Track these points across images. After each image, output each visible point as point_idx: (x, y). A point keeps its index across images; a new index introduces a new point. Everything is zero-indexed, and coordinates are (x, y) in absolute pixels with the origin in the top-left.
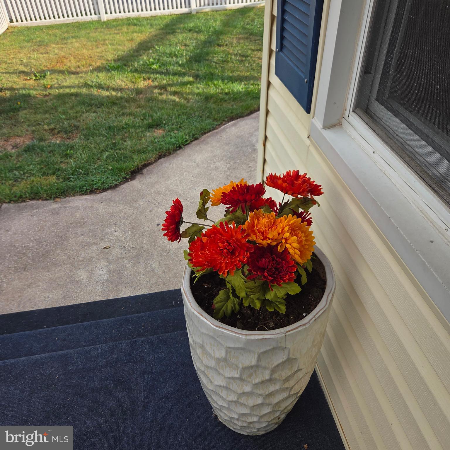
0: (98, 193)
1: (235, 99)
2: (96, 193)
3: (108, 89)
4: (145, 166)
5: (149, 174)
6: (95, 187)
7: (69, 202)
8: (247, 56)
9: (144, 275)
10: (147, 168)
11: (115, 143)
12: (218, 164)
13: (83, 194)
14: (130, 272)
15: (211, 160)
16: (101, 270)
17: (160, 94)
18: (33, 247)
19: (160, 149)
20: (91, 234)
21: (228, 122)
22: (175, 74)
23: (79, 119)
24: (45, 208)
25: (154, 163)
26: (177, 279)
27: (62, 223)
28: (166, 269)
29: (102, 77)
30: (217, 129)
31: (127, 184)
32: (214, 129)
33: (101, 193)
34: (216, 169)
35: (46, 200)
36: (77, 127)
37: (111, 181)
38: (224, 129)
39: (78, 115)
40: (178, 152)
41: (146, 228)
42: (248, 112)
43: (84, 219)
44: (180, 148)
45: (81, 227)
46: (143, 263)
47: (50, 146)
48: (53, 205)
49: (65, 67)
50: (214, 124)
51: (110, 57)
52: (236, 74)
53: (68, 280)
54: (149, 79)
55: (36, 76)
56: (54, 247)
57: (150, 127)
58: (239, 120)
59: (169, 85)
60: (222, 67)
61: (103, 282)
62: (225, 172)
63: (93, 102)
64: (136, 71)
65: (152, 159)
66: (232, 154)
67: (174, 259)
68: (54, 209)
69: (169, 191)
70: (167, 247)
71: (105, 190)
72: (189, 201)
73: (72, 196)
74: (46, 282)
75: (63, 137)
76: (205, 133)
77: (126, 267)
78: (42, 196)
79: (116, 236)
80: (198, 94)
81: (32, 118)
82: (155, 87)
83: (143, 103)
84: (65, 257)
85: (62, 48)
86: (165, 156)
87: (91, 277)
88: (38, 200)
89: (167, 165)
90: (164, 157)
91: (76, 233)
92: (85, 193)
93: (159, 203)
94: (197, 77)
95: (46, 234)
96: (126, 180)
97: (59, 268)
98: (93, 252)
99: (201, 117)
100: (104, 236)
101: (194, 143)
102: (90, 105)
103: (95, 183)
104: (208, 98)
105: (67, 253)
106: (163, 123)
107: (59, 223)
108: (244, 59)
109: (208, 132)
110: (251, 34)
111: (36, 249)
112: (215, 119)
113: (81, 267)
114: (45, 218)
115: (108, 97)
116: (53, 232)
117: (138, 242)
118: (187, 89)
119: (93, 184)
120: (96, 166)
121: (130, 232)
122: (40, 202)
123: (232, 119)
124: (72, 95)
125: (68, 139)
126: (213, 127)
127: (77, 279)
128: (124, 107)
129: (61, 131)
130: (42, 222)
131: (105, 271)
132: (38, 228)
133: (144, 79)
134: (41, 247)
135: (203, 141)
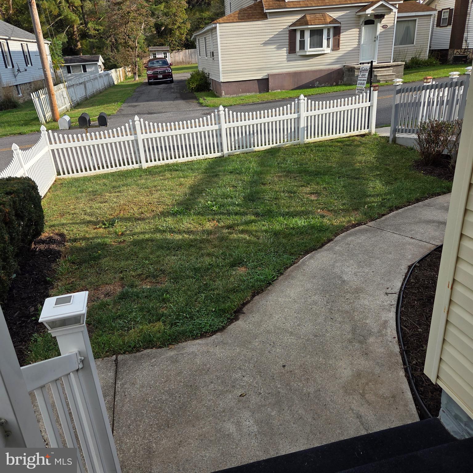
0: (208, 337)
1: (302, 233)
2: (205, 337)
3: (179, 232)
4: (244, 305)
5: (251, 313)
6: (204, 330)
7: (183, 348)
8: (295, 193)
9: (294, 423)
10: (246, 307)
11: (207, 284)
12: (315, 298)
13: (194, 339)
14: (279, 421)
15: (306, 294)
16: (247, 420)
17: (230, 233)
18: (166, 400)
19: (252, 286)
20: (219, 381)
21: (305, 255)
22: (236, 214)
23: (162, 262)
24: (163, 357)
25: (250, 301)
26: (330, 425)
27: (186, 372)
28: (314, 415)
29: (170, 221)
30: (297, 263)
31: (233, 325)
32: (294, 263)
33: (211, 336)
34: (315, 303)
35: (160, 347)
36: (163, 271)
37: (217, 322)
38: (303, 262)
39: (161, 259)
40: (269, 288)
41: (272, 370)
42: (319, 244)
43: (206, 365)
44: (270, 284)
45: (206, 373)
46: (288, 410)
47: (143, 292)
48: (169, 353)
49: (130, 214)
50: (293, 258)
51: (169, 202)
52: (292, 209)
53: (218, 435)
54: (213, 220)
55: (104, 224)
56: (188, 398)
57: (233, 265)
58: (313, 252)
59: (234, 224)
60: (276, 204)
61: (256, 435)
62: (326, 306)
63: (170, 246)
64: (199, 214)
65: (248, 297)
66: (324, 287)
67: (317, 403)
68: (172, 357)
69: (279, 329)
70: (305, 391)
71: (214, 333)
72: (303, 339)
73: (184, 342)
74: (197, 439)
75: (152, 282)
76: (287, 268)
77: (272, 416)
78: (155, 344)
79: (247, 382)
80: (266, 231)
81: (116, 265)
82: (223, 227)
83: (216, 243)
84: (205, 409)
85: (118, 196)
86: (258, 293)
87: (240, 430)
88: (152, 348)
89: (264, 302)
90: (258, 295)
91: (205, 381)
92: (195, 338)
93: (274, 343)
94: (257, 215)
95: (174, 384)
96: (231, 321)
97: (203, 422)
98: (230, 402)
99: (277, 252)
100: (234, 383)
101: (280, 278)
102: (169, 249)
103: (203, 326)
104: (276, 234)
105: (204, 404)
106: (244, 261)
107: (183, 372)
108: (292, 195)
109: (290, 267)
110: (289, 172)
111: (171, 402)
112: (292, 254)
113: (226, 419)
114: (167, 367)
115: (182, 239)
116: (181, 382)
117: (272, 387)
118: (253, 227)
119: (201, 328)
120: (197, 309)
121: (258, 376)
122: (154, 350)
123: (307, 252)
124: (147, 240)
125: (157, 283)
126: (293, 261)
127: (227, 433)
128: (200, 248)
129: (149, 276)
130: (165, 372)
131: (252, 422)
132: (164, 378)
133: (209, 221)
134: (175, 400)
135: (289, 275)
